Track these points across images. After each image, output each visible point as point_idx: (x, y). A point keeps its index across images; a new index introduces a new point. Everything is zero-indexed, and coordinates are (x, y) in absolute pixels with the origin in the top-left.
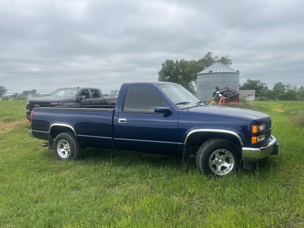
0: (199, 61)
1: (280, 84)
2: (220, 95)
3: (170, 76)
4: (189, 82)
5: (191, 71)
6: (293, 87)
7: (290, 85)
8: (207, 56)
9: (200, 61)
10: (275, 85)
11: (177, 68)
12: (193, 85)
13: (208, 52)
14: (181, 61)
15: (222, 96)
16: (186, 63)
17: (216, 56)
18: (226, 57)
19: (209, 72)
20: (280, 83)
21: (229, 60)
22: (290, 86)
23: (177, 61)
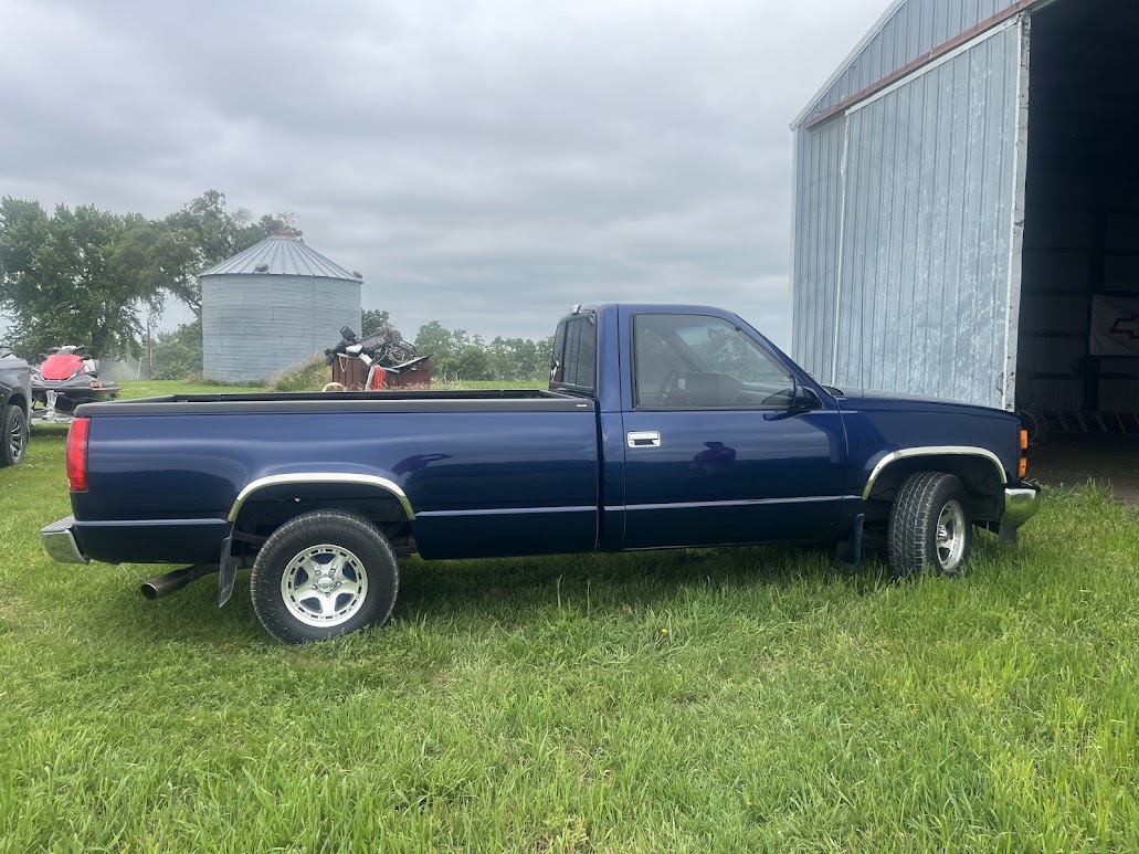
0: (168, 219)
1: (435, 329)
2: (367, 359)
3: (29, 271)
4: (122, 301)
5: (133, 260)
6: (474, 339)
7: (464, 332)
8: (200, 205)
9: (172, 222)
10: (422, 329)
11: (63, 237)
12: (137, 315)
13: (208, 191)
14: (81, 213)
15: (372, 363)
16: (105, 222)
17: (240, 212)
18: (283, 220)
19: (257, 269)
20: (435, 323)
21: (294, 229)
22: (464, 335)
23: (61, 211)
